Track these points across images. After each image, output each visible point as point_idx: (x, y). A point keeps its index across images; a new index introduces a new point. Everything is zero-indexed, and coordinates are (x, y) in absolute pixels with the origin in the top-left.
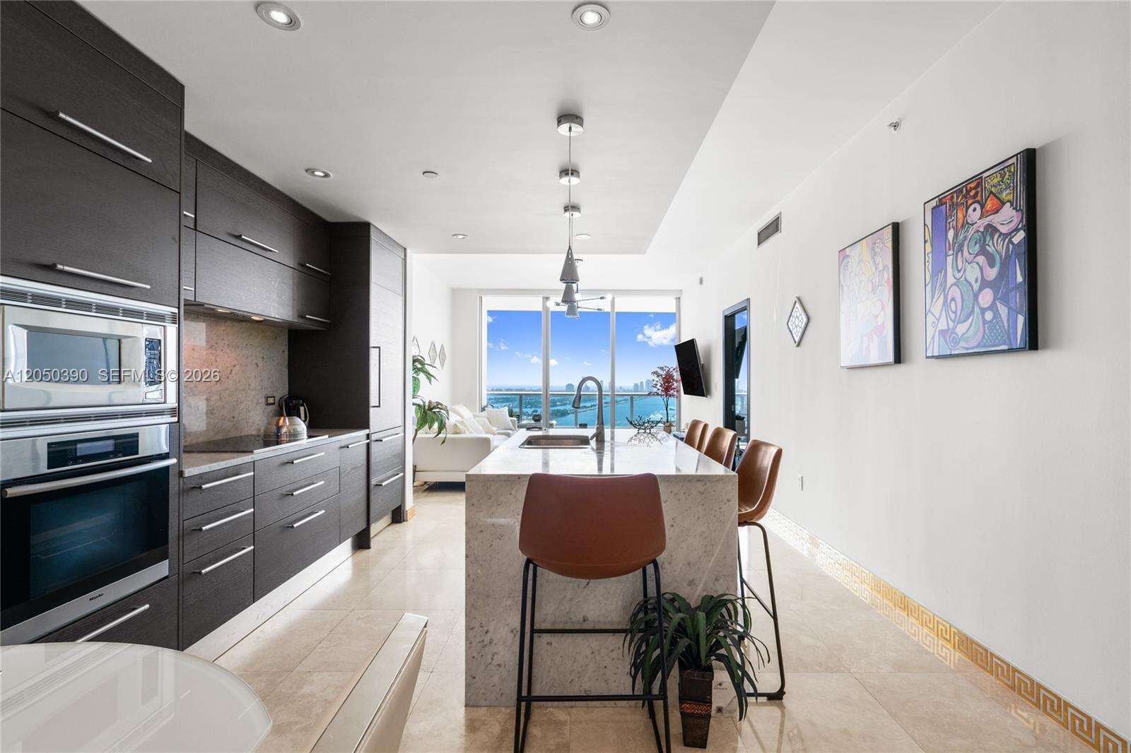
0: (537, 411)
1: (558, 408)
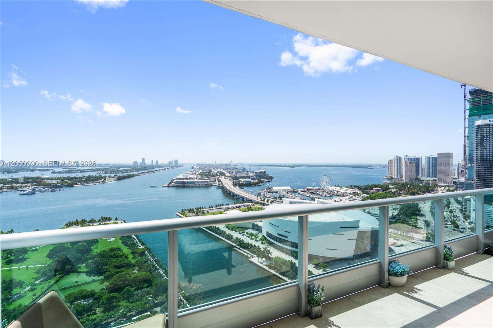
0: (117, 175)
1: (129, 173)
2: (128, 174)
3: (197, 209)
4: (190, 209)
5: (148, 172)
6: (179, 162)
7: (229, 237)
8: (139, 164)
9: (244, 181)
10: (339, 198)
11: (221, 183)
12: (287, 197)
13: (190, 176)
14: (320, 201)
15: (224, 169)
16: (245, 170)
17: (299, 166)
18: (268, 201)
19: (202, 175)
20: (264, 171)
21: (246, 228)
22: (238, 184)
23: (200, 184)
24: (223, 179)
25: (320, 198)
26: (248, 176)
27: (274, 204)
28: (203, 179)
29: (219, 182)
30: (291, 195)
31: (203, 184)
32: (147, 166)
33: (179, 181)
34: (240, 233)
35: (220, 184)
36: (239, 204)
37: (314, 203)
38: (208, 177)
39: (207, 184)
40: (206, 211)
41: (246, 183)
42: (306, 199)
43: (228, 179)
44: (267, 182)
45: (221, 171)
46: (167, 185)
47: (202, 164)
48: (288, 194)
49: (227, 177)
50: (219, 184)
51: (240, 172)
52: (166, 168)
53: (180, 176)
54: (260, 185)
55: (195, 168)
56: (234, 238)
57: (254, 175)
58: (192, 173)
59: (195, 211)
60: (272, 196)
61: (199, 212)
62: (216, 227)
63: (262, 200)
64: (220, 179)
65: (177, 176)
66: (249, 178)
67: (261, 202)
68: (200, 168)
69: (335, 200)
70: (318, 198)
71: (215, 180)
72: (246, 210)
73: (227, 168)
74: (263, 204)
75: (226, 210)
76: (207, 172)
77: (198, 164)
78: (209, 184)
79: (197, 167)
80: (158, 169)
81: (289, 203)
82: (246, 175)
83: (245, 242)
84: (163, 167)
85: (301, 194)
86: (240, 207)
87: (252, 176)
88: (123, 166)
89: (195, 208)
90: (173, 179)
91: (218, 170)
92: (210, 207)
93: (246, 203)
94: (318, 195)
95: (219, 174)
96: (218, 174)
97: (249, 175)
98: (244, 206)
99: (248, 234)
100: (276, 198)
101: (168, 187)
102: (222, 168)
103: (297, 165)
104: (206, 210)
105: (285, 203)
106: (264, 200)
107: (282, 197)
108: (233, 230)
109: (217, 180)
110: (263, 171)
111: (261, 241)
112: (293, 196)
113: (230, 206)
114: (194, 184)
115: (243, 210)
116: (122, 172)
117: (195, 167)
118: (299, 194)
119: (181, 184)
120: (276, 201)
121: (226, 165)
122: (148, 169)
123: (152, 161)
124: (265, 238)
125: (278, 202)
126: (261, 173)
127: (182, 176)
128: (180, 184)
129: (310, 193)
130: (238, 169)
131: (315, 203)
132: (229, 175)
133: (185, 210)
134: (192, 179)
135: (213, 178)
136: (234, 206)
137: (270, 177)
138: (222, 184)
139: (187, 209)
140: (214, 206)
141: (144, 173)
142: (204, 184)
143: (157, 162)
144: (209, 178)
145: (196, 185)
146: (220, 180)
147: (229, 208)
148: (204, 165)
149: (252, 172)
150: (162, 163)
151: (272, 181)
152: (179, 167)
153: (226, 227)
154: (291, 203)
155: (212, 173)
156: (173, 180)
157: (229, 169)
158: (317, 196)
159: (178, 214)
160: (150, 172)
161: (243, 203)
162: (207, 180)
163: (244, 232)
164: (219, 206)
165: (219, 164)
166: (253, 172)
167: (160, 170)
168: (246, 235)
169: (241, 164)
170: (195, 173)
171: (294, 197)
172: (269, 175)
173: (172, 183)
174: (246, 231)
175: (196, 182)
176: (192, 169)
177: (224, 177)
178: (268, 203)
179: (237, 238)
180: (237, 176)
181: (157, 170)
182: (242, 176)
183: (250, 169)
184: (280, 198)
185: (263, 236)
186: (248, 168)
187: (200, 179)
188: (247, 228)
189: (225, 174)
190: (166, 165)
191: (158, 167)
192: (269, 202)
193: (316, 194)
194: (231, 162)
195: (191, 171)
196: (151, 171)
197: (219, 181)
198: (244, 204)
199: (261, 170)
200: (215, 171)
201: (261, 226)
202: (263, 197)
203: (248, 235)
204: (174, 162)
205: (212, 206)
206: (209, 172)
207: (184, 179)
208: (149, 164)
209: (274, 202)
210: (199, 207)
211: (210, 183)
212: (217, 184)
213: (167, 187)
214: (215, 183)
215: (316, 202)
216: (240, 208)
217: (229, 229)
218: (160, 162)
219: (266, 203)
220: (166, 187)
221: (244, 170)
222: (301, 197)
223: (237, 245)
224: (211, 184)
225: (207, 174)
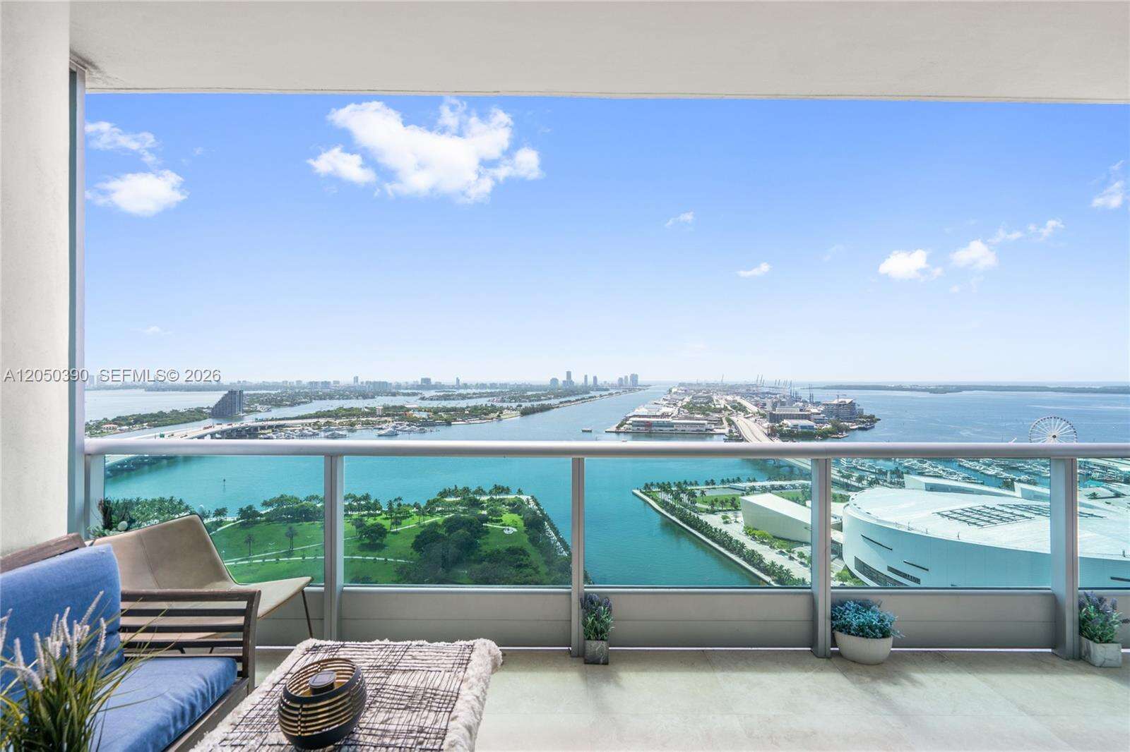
0: (521, 406)
1: (544, 402)
2: (540, 403)
3: (679, 485)
4: (663, 483)
5: (577, 400)
6: (640, 380)
7: (753, 558)
8: (560, 382)
9: (796, 426)
10: (1108, 488)
11: (736, 428)
12: (921, 474)
13: (665, 410)
14: (1033, 491)
15: (743, 396)
16: (798, 399)
17: (960, 389)
18: (860, 479)
19: (691, 407)
20: (851, 402)
21: (797, 541)
22: (778, 431)
23: (684, 428)
24: (739, 419)
25: (1035, 484)
26: (806, 413)
27: (878, 490)
28: (691, 419)
29: (730, 425)
30: (933, 467)
31: (692, 429)
32: (576, 387)
33: (638, 422)
34: (781, 553)
35: (734, 430)
36: (780, 480)
37: (1009, 496)
38: (704, 414)
39: (702, 429)
40: (700, 492)
41: (800, 430)
42: (981, 483)
43: (753, 419)
44: (860, 429)
45: (734, 401)
46: (614, 428)
47: (690, 384)
48: (925, 466)
49: (750, 415)
50: (730, 431)
51: (783, 404)
52: (613, 391)
53: (642, 411)
54: (838, 438)
55: (676, 393)
56: (767, 561)
57: (823, 412)
58: (669, 404)
59: (674, 489)
60: (871, 467)
61: (683, 492)
62: (720, 530)
63: (843, 477)
64: (732, 418)
65: (637, 410)
66: (807, 417)
67: (842, 479)
68: (686, 393)
69: (1094, 494)
70: (1029, 482)
71: (720, 422)
72: (798, 498)
73: (750, 392)
74: (848, 487)
75: (748, 494)
76: (701, 403)
77: (681, 384)
78: (707, 430)
79: (680, 391)
80: (597, 394)
81: (927, 490)
82: (801, 410)
83: (796, 577)
84: (608, 390)
85: (968, 468)
86: (782, 487)
87: (814, 414)
88: (531, 388)
89: (675, 483)
90: (628, 415)
91: (730, 398)
92: (707, 484)
93: (799, 479)
94: (1026, 473)
95: (731, 407)
96: (729, 408)
97: (808, 411)
98: (794, 487)
99: (804, 557)
100: (885, 474)
101: (618, 433)
102: (737, 394)
103: (952, 386)
104: (698, 488)
105: (913, 489)
106: (848, 477)
107: (905, 470)
108: (763, 543)
109: (724, 421)
110: (848, 401)
111: (840, 580)
112: (941, 472)
113: (757, 484)
114: (671, 429)
115: (791, 498)
116: (529, 398)
117: (674, 390)
118: (960, 466)
119: (644, 428)
120: (885, 481)
121: (748, 386)
122: (578, 394)
123: (586, 376)
124: (853, 576)
125: (891, 483)
126: (840, 405)
127: (647, 411)
128: (641, 428)
129: (1000, 466)
130: (778, 396)
131: (1014, 497)
132: (755, 409)
133: (652, 484)
134: (668, 416)
135: (717, 415)
136: (768, 484)
137: (869, 417)
138: (738, 431)
139: (655, 483)
140: (718, 480)
141: (570, 401)
142: (695, 429)
143: (595, 378)
144: (708, 415)
145: (676, 430)
146: (733, 422)
147: (753, 489)
148: (695, 385)
149: (817, 404)
150: (605, 382)
151: (873, 427)
152: (640, 390)
153: (747, 534)
154: (932, 488)
155: (714, 404)
156: (627, 419)
157: (757, 394)
158: (1023, 477)
159: (637, 492)
160: (582, 399)
161: (790, 480)
162: (702, 420)
163: (793, 552)
164: (728, 481)
165: (730, 384)
166: (819, 402)
167: (601, 396)
168: (799, 560)
169: (785, 383)
170: (675, 404)
171: (944, 474)
172: (867, 413)
173: (626, 424)
174: (798, 549)
175: (675, 424)
176: (669, 396)
177: (743, 414)
178: (860, 485)
179: (773, 563)
180: (776, 412)
181: (595, 397)
182: (790, 413)
183: (811, 396)
184: (898, 473)
185: (846, 568)
186: (805, 395)
187: (686, 418)
188: (801, 543)
189: (745, 407)
190: (613, 386)
191: (598, 390)
192: (865, 482)
193: (1022, 471)
194: (760, 379)
195: (667, 400)
196: (584, 399)
197: (731, 423)
198: (793, 482)
199: (840, 400)
200: (721, 401)
201: (841, 541)
202: (847, 467)
203: (803, 560)
204: (629, 380)
205: (712, 480)
206: (707, 403)
207: (650, 417)
208: (580, 384)
209: (879, 483)
210: (682, 481)
211: (708, 426)
212: (726, 431)
213: (616, 432)
214: (721, 427)
215: (1018, 493)
216: (783, 491)
217: (754, 538)
218: (600, 381)
219: (856, 484)
220: (613, 432)
221: (795, 399)
222: (967, 475)
223: (773, 580)
224: (711, 430)
225: (701, 407)
